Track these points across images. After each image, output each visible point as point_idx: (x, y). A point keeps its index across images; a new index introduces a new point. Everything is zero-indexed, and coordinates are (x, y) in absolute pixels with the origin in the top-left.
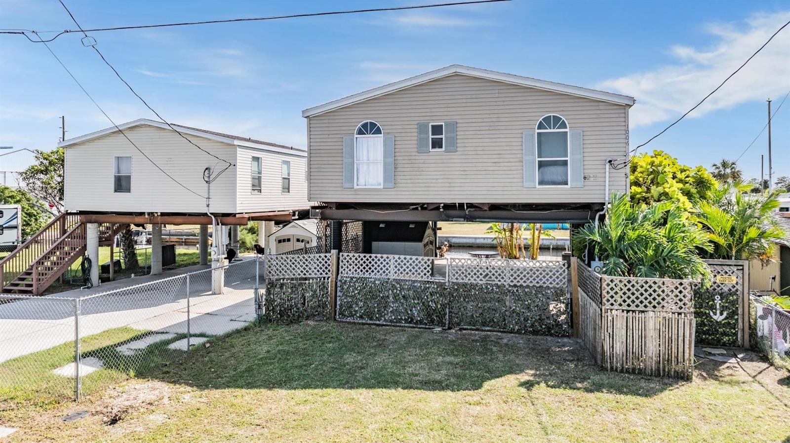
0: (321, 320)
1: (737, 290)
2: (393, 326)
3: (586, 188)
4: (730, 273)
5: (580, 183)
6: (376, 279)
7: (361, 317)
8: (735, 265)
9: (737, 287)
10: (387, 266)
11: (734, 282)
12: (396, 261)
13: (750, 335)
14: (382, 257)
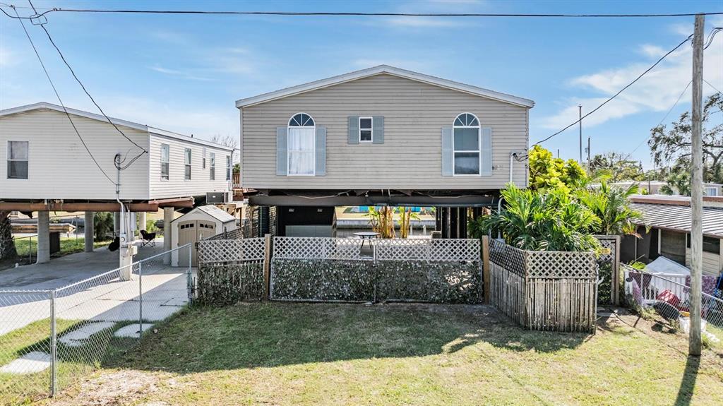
0: (255, 301)
1: (611, 259)
2: (326, 303)
3: (495, 176)
4: (606, 245)
5: (489, 173)
6: (309, 260)
7: (295, 296)
8: (609, 239)
9: (611, 256)
10: (319, 248)
11: (609, 253)
12: (328, 243)
13: (620, 294)
14: (314, 240)
